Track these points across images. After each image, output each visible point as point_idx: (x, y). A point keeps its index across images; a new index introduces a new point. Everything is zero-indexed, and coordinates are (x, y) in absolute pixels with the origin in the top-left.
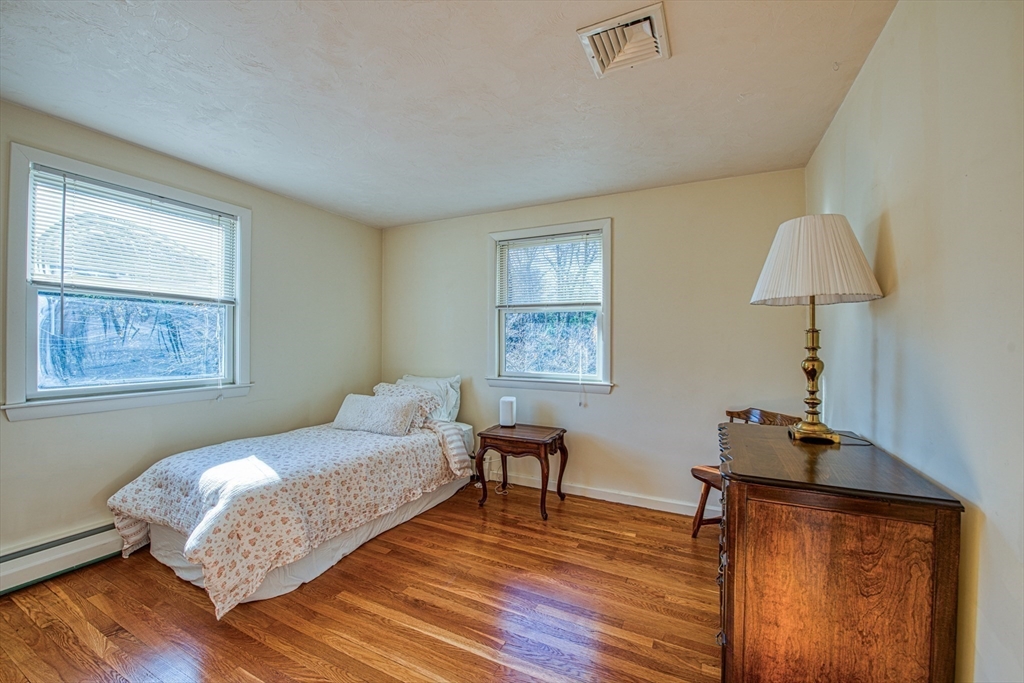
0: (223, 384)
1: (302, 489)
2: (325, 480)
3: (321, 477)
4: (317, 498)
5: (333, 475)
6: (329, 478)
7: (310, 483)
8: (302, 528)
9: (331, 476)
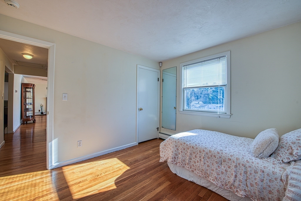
0: (219, 113)
1: (180, 145)
2: (188, 147)
3: (187, 145)
4: (183, 151)
5: (191, 147)
6: (189, 147)
7: (183, 144)
8: (172, 154)
9: (190, 147)
